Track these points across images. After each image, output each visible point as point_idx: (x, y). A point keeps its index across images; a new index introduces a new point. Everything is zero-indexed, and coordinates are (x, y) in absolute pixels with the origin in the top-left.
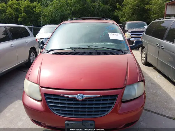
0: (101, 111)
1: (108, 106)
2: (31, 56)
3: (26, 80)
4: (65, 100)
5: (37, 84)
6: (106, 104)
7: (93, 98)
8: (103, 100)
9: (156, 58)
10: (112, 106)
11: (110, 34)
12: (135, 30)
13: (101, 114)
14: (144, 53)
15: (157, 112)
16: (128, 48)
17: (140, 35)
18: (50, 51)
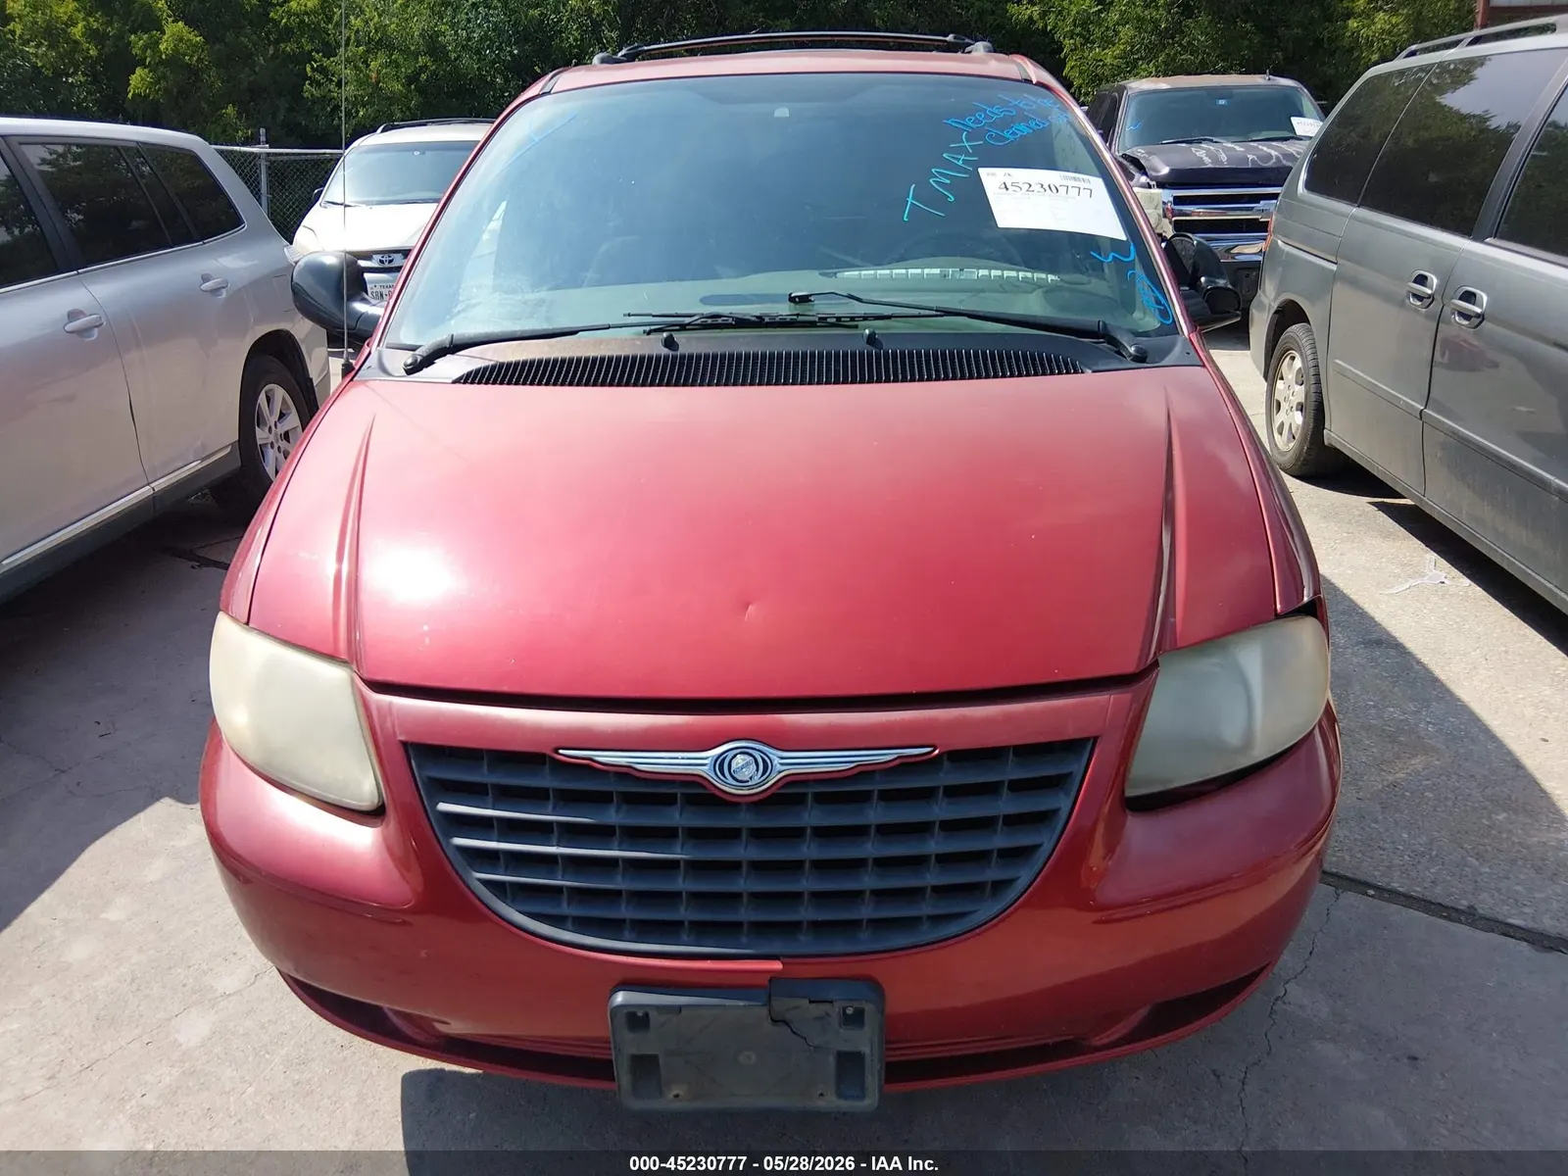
0: (938, 890)
1: (999, 841)
2: (261, 422)
3: (225, 629)
4: (602, 799)
5: (331, 657)
6: (985, 824)
7: (864, 773)
8: (954, 792)
9: (1408, 410)
10: (1036, 847)
11: (992, 178)
12: (1206, 154)
13: (937, 920)
14: (1292, 367)
15: (1429, 895)
16: (1165, 312)
17: (1257, 198)
18: (440, 352)
